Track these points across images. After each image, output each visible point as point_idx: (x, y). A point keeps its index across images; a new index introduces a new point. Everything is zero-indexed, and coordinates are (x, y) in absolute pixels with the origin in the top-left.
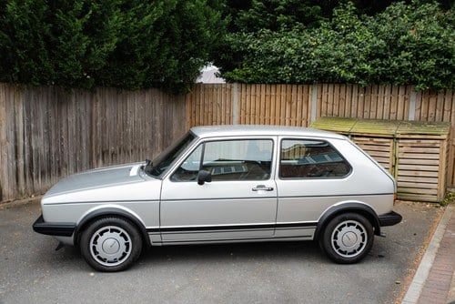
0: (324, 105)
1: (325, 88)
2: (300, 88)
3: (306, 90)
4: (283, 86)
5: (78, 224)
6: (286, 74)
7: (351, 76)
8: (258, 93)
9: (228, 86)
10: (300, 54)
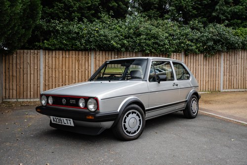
1: (98, 53)
2: (84, 53)
3: (87, 54)
4: (74, 52)
5: (118, 111)
6: (81, 44)
7: (119, 46)
8: (57, 56)
9: (36, 51)
10: (88, 34)
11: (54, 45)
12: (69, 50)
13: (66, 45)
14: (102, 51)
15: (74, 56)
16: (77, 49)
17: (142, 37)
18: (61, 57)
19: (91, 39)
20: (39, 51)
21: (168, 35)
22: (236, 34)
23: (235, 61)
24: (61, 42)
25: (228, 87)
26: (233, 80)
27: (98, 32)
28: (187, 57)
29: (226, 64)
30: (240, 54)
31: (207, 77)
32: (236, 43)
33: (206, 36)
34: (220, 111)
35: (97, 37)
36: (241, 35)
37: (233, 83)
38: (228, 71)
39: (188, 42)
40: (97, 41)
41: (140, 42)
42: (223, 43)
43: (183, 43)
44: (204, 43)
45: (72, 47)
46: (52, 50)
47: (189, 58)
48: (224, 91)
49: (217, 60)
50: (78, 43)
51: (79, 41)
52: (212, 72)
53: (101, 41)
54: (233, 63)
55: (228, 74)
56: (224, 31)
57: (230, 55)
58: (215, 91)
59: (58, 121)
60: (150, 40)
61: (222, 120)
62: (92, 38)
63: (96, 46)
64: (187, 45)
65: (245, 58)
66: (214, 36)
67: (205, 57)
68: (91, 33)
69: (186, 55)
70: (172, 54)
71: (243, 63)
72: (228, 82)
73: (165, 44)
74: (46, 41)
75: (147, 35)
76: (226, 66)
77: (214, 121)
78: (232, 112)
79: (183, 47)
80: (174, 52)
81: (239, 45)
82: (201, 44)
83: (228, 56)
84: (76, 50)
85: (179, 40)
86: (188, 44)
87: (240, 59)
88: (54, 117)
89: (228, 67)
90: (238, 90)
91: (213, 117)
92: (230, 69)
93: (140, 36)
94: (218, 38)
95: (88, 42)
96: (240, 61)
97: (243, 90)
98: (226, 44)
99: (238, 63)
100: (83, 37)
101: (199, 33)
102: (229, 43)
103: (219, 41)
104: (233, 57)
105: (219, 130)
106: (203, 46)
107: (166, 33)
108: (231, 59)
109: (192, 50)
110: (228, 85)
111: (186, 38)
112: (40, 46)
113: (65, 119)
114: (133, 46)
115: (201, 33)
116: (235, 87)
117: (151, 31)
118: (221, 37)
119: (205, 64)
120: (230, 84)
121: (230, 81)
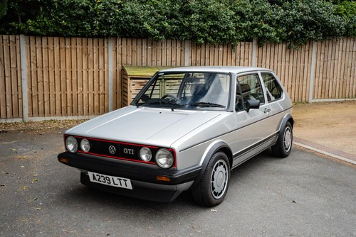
0: (119, 56)
1: (119, 42)
2: (95, 41)
3: (101, 43)
4: (79, 40)
5: (201, 164)
6: (93, 28)
7: (157, 32)
8: (51, 46)
9: (12, 38)
10: (105, 10)
11: (45, 28)
12: (71, 37)
13: (66, 27)
14: (127, 38)
15: (79, 46)
16: (85, 35)
17: (193, 16)
18: (57, 48)
19: (110, 20)
20: (17, 37)
21: (234, 13)
22: (337, 13)
23: (333, 55)
24: (58, 24)
25: (319, 95)
26: (327, 85)
27: (120, 6)
28: (260, 49)
29: (318, 59)
30: (341, 44)
31: (290, 80)
32: (338, 27)
33: (292, 15)
34: (320, 142)
35: (119, 15)
36: (345, 13)
37: (327, 90)
38: (321, 71)
39: (265, 26)
40: (119, 22)
41: (190, 26)
42: (318, 27)
43: (256, 26)
44: (290, 27)
45: (77, 32)
46: (41, 36)
47: (264, 49)
48: (314, 101)
49: (307, 53)
50: (88, 26)
51: (89, 22)
52: (298, 72)
53: (127, 22)
54: (329, 59)
55: (321, 75)
56: (321, 7)
57: (325, 46)
58: (301, 102)
59: (102, 179)
60: (205, 21)
61: (330, 161)
62: (111, 17)
63: (117, 30)
64: (263, 30)
65: (348, 50)
66: (305, 15)
67: (289, 48)
68: (110, 9)
69: (260, 45)
70: (239, 43)
71: (343, 58)
72: (320, 88)
73: (228, 28)
74: (30, 21)
75: (200, 14)
76: (318, 62)
77: (318, 162)
78: (338, 144)
79: (256, 33)
80: (241, 40)
81: (341, 29)
82: (284, 28)
83: (323, 47)
84: (83, 36)
85: (251, 21)
86: (265, 29)
87: (340, 52)
88: (95, 174)
89: (322, 63)
90: (335, 100)
91: (313, 153)
92: (325, 68)
93: (191, 14)
94: (310, 18)
95: (104, 23)
96: (340, 55)
97: (342, 100)
98: (323, 29)
99: (336, 57)
100: (96, 15)
101: (282, 10)
102: (327, 27)
103: (312, 23)
104: (330, 48)
105: (333, 182)
106: (287, 32)
107: (231, 9)
108: (326, 52)
109: (269, 38)
110: (320, 93)
111: (261, 18)
112: (19, 28)
113: (116, 178)
114: (178, 31)
115: (285, 9)
116: (330, 96)
117: (207, 7)
118: (315, 17)
119: (287, 59)
120: (323, 91)
121: (323, 86)
